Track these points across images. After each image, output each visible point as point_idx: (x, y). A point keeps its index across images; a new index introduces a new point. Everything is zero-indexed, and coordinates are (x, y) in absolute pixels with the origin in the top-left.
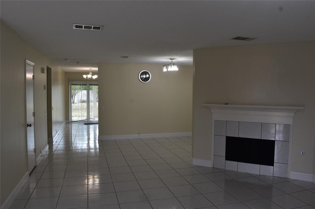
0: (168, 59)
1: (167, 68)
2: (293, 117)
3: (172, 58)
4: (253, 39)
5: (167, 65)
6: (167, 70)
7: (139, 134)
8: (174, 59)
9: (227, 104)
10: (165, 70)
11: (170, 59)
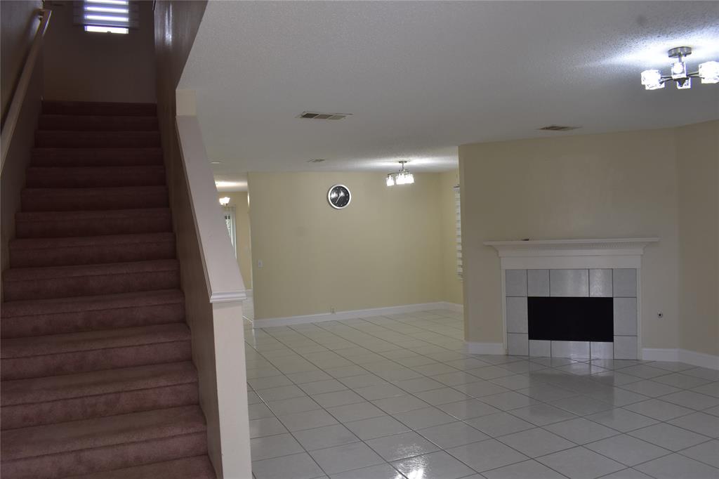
0: (396, 162)
1: (395, 179)
2: (642, 255)
3: (401, 159)
4: (573, 128)
5: (394, 173)
6: (395, 183)
7: (333, 312)
8: (406, 162)
9: (528, 240)
10: (390, 182)
11: (400, 162)
